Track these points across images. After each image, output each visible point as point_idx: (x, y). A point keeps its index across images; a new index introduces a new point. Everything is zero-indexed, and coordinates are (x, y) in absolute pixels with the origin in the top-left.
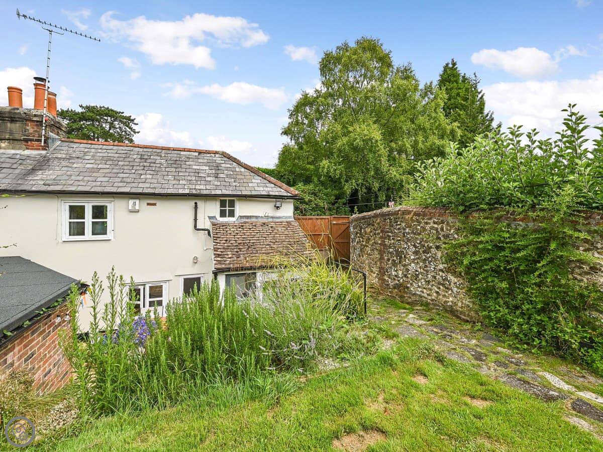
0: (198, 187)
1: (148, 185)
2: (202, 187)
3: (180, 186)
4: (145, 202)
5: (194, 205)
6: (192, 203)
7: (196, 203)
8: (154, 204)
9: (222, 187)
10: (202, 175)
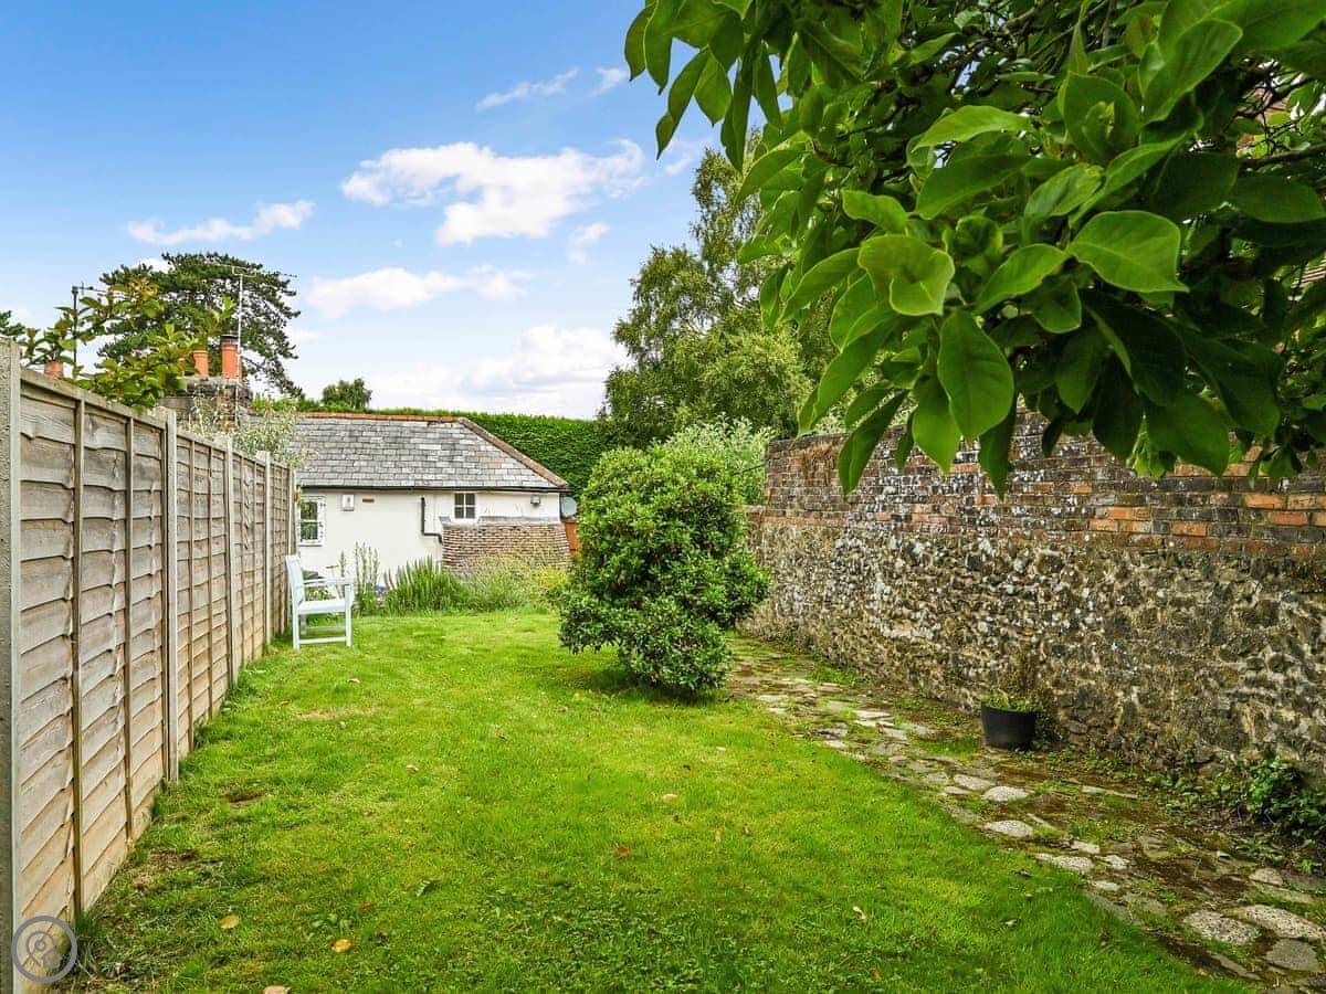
0: (425, 477)
1: (364, 476)
2: (430, 477)
3: (402, 477)
4: (360, 498)
5: (420, 501)
6: (418, 499)
7: (423, 499)
8: (372, 501)
9: (458, 477)
10: (430, 459)
